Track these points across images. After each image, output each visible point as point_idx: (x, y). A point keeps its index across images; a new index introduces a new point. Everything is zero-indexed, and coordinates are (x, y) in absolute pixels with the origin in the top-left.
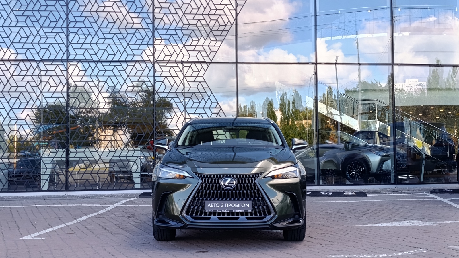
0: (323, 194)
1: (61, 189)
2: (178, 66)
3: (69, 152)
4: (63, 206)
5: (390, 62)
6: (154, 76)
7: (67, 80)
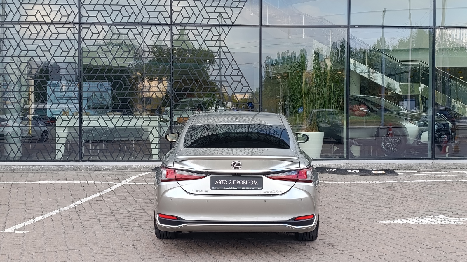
0: (350, 171)
1: (74, 159)
2: (197, 29)
3: (82, 121)
4: (67, 183)
5: (432, 25)
6: (172, 40)
7: (79, 44)
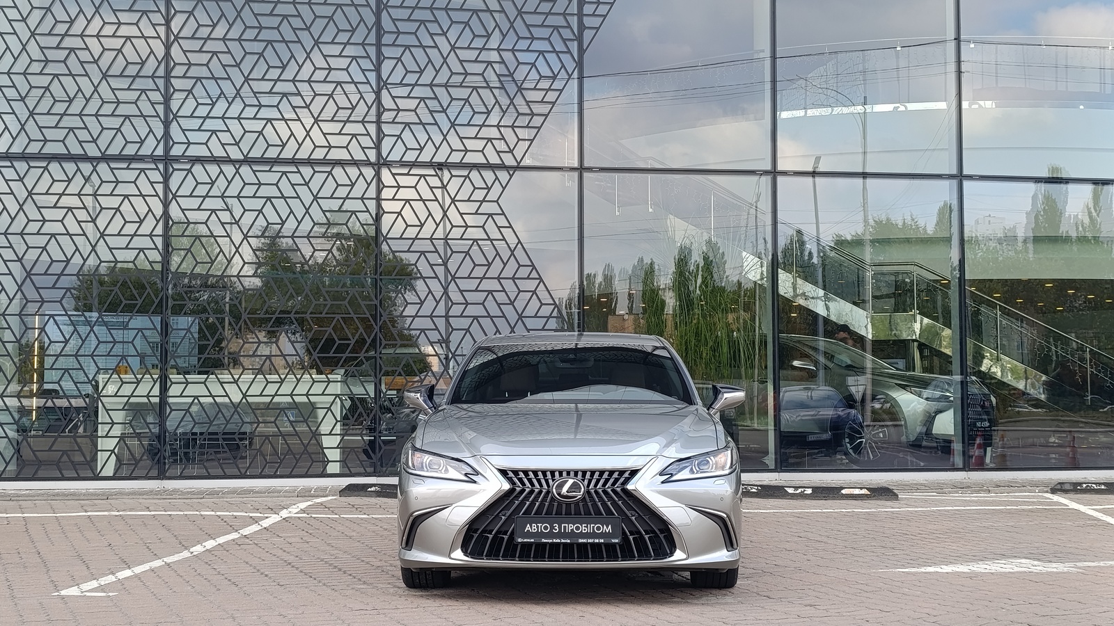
0: (790, 491)
1: (147, 474)
2: (437, 175)
3: (169, 384)
4: (154, 516)
5: (954, 171)
6: (378, 199)
